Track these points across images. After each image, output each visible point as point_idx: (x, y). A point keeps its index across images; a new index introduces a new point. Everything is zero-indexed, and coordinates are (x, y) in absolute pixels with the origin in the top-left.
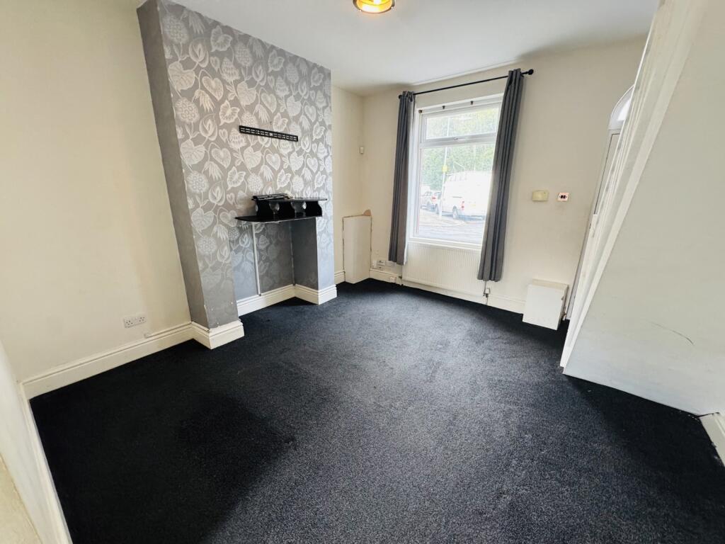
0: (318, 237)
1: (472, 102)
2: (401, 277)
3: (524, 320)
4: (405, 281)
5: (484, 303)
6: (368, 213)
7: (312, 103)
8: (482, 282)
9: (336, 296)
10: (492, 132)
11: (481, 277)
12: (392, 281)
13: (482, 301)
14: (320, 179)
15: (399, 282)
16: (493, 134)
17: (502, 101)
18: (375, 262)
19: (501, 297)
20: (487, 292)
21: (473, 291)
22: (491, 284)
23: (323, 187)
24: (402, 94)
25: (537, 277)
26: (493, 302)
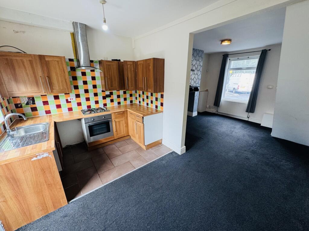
0: (195, 97)
1: (248, 57)
2: (217, 111)
3: (261, 125)
4: (219, 112)
5: (247, 120)
6: (207, 91)
7: (198, 60)
8: (248, 113)
9: (197, 115)
10: (255, 66)
11: (247, 111)
12: (214, 112)
13: (247, 119)
14: (198, 80)
15: (216, 113)
16: (255, 67)
17: (259, 57)
18: (208, 106)
19: (254, 118)
20: (249, 116)
21: (244, 116)
22: (250, 114)
23: (198, 83)
24: (224, 54)
25: (267, 112)
26: (250, 120)
